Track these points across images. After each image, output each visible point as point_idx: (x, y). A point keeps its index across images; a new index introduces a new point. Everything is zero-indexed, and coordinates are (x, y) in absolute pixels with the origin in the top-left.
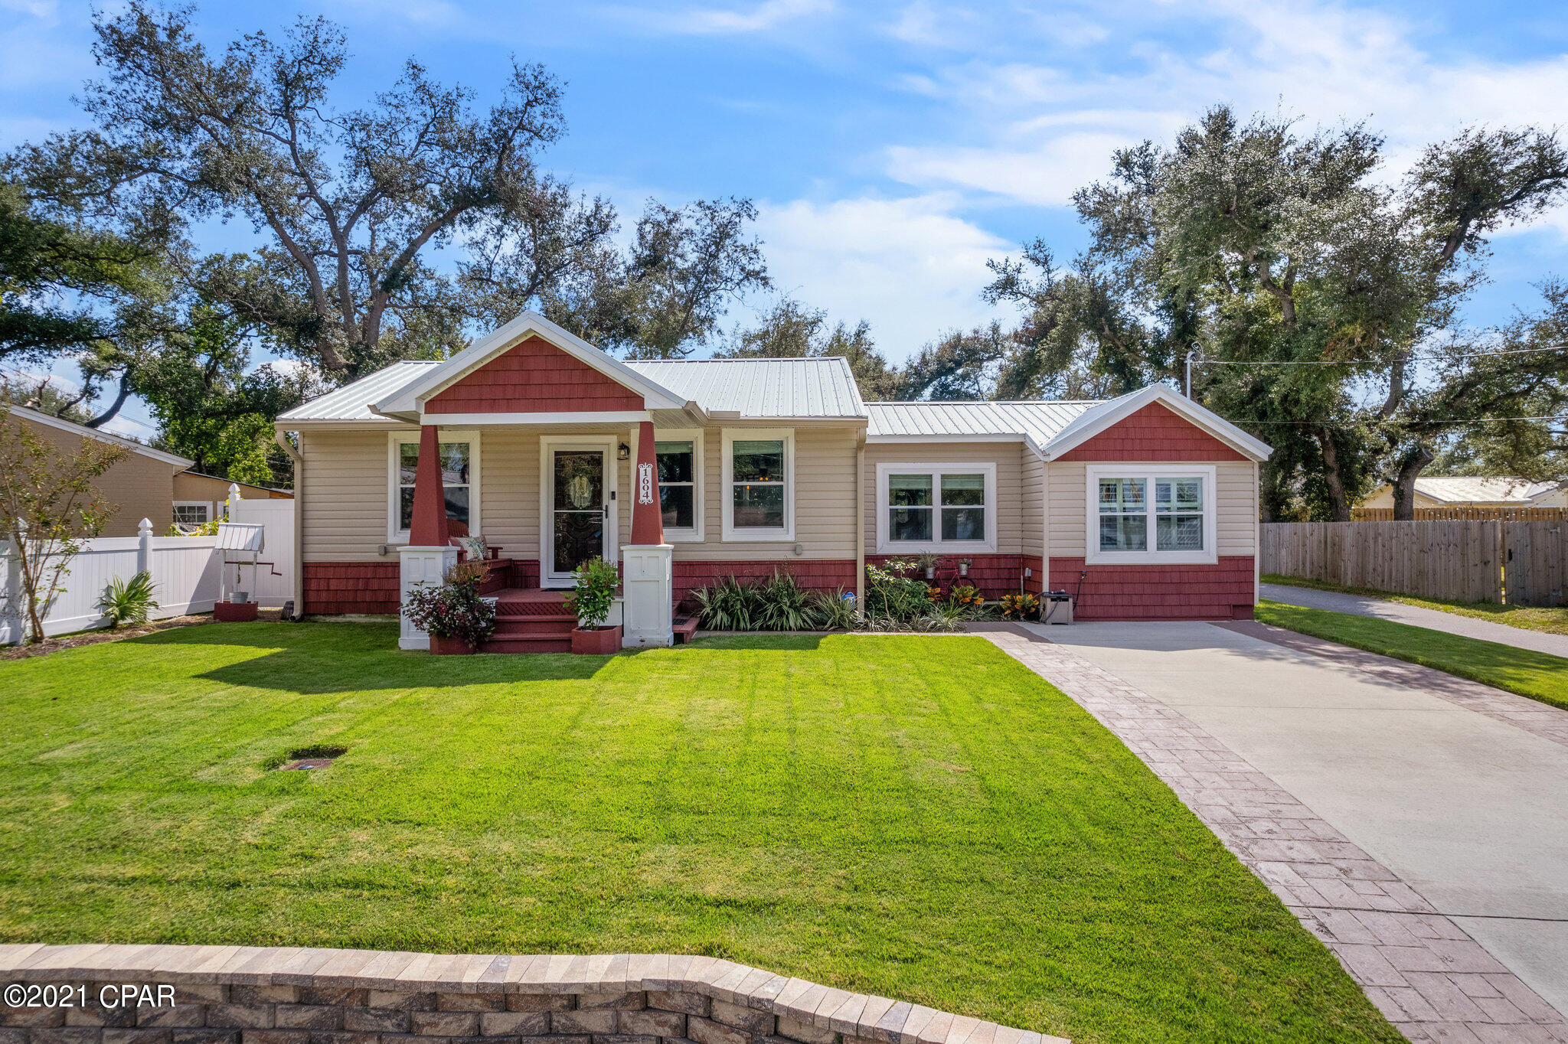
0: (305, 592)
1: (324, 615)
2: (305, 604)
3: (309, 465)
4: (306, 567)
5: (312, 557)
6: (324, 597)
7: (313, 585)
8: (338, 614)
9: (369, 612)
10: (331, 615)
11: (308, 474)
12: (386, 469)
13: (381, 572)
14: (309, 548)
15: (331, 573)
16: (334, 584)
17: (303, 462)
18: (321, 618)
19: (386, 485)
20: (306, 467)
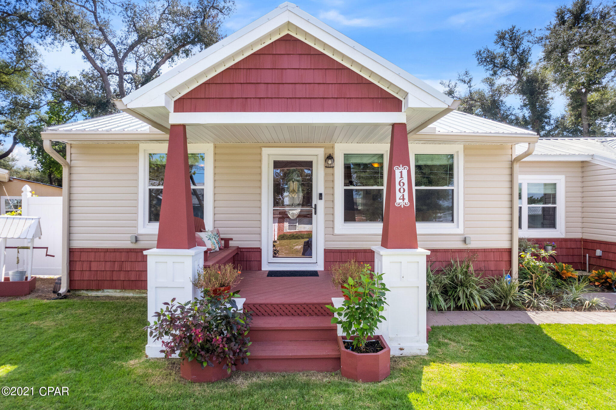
0: (71, 273)
1: (87, 290)
2: (71, 281)
3: (74, 170)
4: (71, 252)
5: (77, 244)
6: (86, 276)
7: (78, 267)
8: (98, 290)
9: (124, 288)
10: (92, 290)
11: (74, 177)
12: (137, 174)
13: (133, 257)
14: (74, 236)
15: (92, 257)
16: (94, 267)
17: (70, 167)
18: (84, 293)
19: (137, 187)
20: (72, 172)
